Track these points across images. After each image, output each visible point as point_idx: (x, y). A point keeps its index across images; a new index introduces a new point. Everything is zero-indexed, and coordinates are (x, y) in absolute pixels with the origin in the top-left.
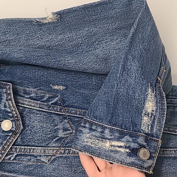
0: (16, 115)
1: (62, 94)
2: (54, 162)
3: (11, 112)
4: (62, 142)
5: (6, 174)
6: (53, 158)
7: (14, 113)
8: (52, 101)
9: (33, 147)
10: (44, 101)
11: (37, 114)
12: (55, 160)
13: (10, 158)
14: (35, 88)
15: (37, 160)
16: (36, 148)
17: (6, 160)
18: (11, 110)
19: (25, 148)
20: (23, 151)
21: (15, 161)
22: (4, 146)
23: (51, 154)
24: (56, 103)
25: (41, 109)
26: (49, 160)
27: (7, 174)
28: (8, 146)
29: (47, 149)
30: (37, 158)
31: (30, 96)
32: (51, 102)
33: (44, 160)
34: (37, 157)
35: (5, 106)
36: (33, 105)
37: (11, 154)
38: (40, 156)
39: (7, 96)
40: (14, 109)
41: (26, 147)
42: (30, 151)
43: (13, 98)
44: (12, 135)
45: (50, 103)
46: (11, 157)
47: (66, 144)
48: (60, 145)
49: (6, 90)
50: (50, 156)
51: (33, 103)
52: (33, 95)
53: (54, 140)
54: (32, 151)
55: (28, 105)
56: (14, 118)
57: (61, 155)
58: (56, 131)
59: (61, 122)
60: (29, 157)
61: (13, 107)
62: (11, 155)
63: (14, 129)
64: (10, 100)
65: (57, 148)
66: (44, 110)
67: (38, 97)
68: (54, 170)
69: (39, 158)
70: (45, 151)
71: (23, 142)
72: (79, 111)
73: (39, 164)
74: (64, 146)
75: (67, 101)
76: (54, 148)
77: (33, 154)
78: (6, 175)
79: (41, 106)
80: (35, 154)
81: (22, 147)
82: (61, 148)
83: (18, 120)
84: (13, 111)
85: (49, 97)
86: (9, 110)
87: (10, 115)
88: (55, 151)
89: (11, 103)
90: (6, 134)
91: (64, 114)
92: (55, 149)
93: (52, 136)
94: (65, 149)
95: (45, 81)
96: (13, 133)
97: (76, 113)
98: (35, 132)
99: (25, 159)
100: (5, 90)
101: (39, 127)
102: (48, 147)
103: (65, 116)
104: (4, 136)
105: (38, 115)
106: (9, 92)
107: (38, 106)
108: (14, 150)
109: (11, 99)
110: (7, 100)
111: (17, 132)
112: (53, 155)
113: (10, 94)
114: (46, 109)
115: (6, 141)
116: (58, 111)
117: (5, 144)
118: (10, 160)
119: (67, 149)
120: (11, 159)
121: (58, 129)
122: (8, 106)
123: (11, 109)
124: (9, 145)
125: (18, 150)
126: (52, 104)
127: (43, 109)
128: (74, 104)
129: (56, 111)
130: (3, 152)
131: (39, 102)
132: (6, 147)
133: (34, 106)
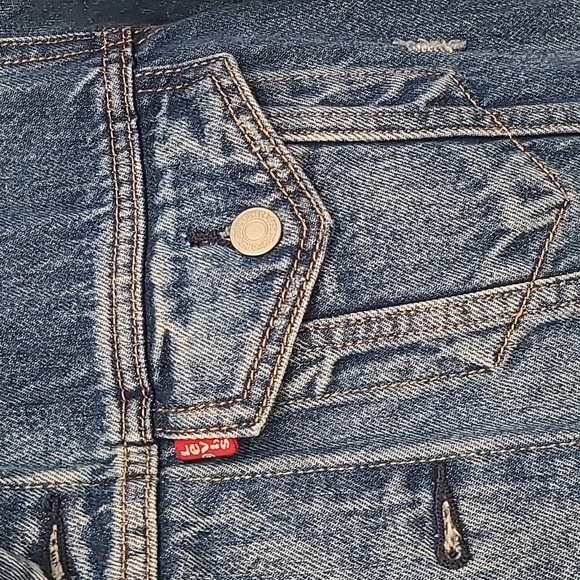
0: (283, 174)
1: (461, 66)
2: (524, 358)
3: (259, 164)
4: (534, 255)
5: (315, 460)
6: (514, 336)
7: (275, 163)
8: (424, 92)
9: (403, 308)
10: (393, 102)
11: (375, 160)
12: (523, 345)
13: (311, 384)
14: (336, 61)
15: (440, 363)
16: (419, 305)
17: (296, 398)
18: (255, 154)
19: (368, 320)
20: (361, 333)
21: (337, 398)
22: (268, 325)
23: (499, 321)
24: (445, 99)
25: (387, 136)
26: (496, 354)
27: (318, 461)
28: (289, 317)
29: (475, 300)
30: (439, 355)
31: (323, 96)
32: (424, 98)
33: (474, 358)
34: (439, 351)
35: (227, 148)
36: (348, 123)
37: (310, 363)
38: (451, 341)
39: (222, 100)
40: (268, 149)
41: (372, 313)
42: (395, 326)
43: (252, 98)
44: (290, 268)
45: (421, 101)
46: (314, 378)
47: (556, 262)
48: (527, 270)
49: (213, 81)
50: (495, 329)
51: (344, 117)
52: (334, 89)
53: (494, 252)
54: (403, 327)
55: (328, 130)
56: (278, 190)
57: (546, 317)
58: (489, 206)
59: (498, 166)
60: (399, 361)
61: (264, 137)
62: (313, 370)
63: (293, 240)
64: (243, 109)
65: (517, 286)
66: (403, 135)
67: (359, 91)
68: (536, 393)
69: (446, 351)
70: (465, 312)
71: (351, 293)
72: (563, 110)
73: (455, 382)
74: (548, 268)
75: (488, 86)
76: (506, 288)
77: (411, 339)
78: (315, 468)
79: (385, 122)
80: (421, 337)
81: (353, 317)
82: (537, 283)
83: (299, 194)
84: (265, 159)
85: (409, 83)
86: (249, 160)
87: (260, 178)
88: (513, 303)
89: (249, 125)
90: (265, 267)
91: (499, 133)
92: (510, 292)
93: (478, 237)
94: (559, 281)
95: (368, 35)
96: (294, 257)
97: (550, 121)
98: (393, 233)
99: (384, 371)
100: (207, 83)
101: (404, 208)
102: (474, 290)
103: (506, 142)
104: (256, 281)
105: (386, 164)
106: (226, 82)
107: (372, 124)
108: (318, 338)
109: (245, 106)
110: (228, 118)
111: (309, 245)
112: (509, 325)
113: (234, 88)
114: (413, 130)
115: (271, 301)
116: (467, 126)
117: (271, 315)
118: (313, 397)
119: (568, 282)
120: (318, 390)
121: (495, 198)
122: (236, 140)
123: (256, 149)
124: (291, 312)
125: (338, 336)
126: (430, 103)
127: (398, 132)
128: (525, 90)
129: (458, 126)
130: (272, 349)
131: (371, 109)
132: (280, 323)
133: (352, 130)
